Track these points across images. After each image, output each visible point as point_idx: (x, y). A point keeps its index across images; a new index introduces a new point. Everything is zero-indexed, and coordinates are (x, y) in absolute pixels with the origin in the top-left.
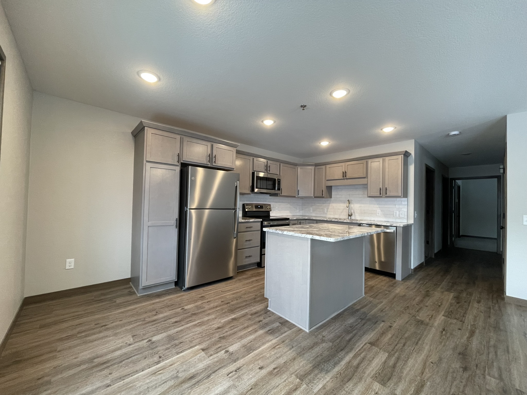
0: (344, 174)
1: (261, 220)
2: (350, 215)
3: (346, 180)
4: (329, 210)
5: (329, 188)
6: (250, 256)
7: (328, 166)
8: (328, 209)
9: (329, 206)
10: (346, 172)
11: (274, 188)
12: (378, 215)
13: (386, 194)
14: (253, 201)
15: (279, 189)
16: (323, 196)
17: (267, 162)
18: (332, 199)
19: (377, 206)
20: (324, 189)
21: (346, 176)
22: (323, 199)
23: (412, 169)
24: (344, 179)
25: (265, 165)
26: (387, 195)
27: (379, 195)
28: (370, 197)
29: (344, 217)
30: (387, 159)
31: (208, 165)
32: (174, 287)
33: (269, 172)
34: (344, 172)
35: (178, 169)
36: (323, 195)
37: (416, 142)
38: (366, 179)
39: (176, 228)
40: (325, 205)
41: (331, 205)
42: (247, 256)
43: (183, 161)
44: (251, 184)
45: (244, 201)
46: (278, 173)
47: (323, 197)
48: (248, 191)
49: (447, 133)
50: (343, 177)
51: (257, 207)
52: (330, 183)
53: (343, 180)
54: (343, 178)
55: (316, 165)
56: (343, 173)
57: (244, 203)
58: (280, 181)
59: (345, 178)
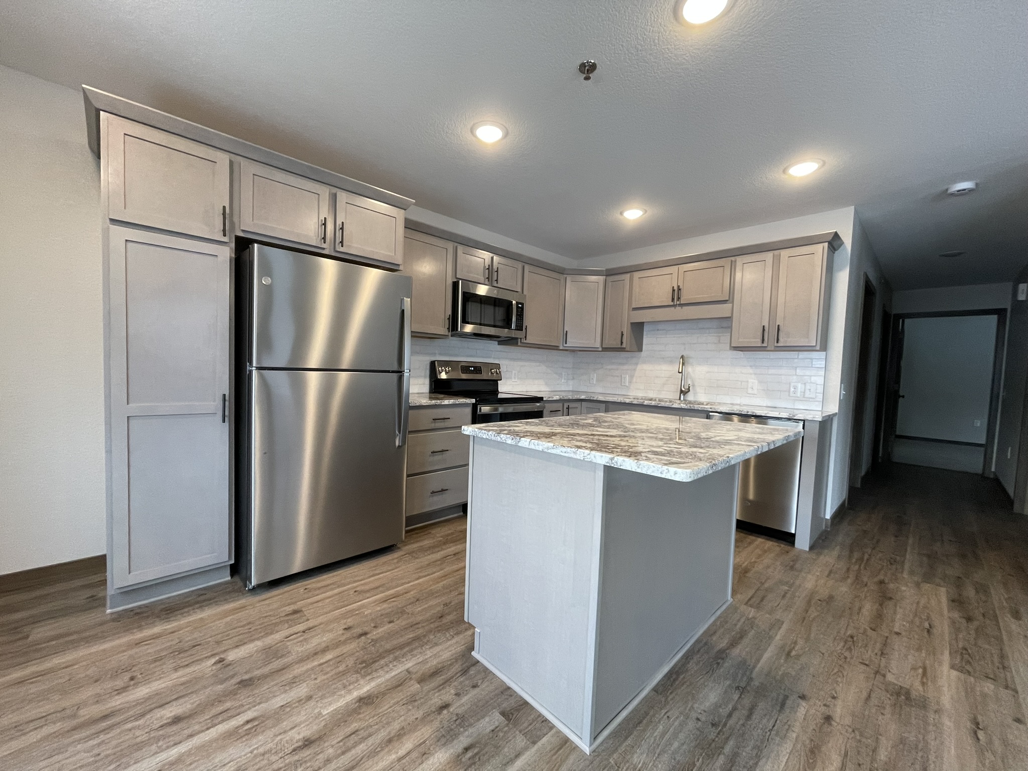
0: (676, 293)
1: (473, 401)
2: (684, 392)
3: (678, 308)
4: (634, 380)
5: (638, 328)
6: (443, 490)
7: (637, 275)
8: (632, 377)
9: (635, 370)
10: (679, 289)
11: (507, 324)
12: (750, 391)
13: (777, 342)
14: (456, 355)
15: (520, 327)
16: (623, 347)
17: (492, 258)
18: (644, 354)
19: (751, 371)
20: (626, 330)
21: (679, 298)
22: (623, 354)
23: (843, 280)
24: (674, 306)
25: (485, 267)
26: (779, 345)
27: (759, 345)
28: (736, 348)
29: (668, 395)
30: (785, 253)
31: (324, 249)
32: (230, 578)
33: (496, 285)
34: (676, 288)
35: (226, 253)
36: (622, 343)
37: (856, 212)
38: (729, 306)
39: (224, 421)
40: (626, 367)
41: (639, 367)
42: (435, 490)
43: (243, 231)
44: (449, 312)
45: (434, 354)
46: (519, 290)
47: (622, 350)
48: (442, 330)
49: (945, 187)
50: (673, 300)
51: (465, 369)
52: (639, 317)
53: (673, 309)
54: (672, 304)
55: (609, 273)
56: (674, 290)
57: (433, 359)
58: (522, 308)
59: (678, 303)
